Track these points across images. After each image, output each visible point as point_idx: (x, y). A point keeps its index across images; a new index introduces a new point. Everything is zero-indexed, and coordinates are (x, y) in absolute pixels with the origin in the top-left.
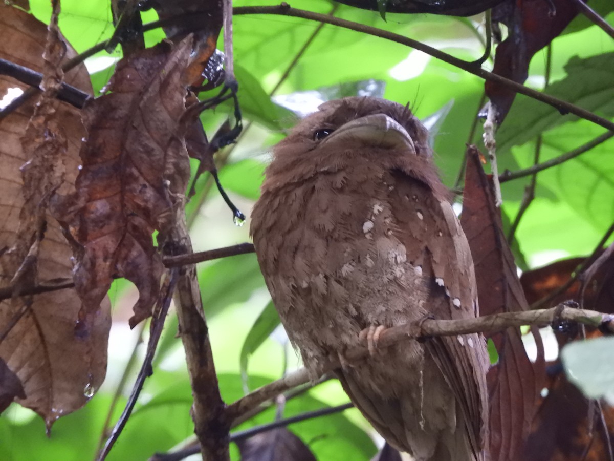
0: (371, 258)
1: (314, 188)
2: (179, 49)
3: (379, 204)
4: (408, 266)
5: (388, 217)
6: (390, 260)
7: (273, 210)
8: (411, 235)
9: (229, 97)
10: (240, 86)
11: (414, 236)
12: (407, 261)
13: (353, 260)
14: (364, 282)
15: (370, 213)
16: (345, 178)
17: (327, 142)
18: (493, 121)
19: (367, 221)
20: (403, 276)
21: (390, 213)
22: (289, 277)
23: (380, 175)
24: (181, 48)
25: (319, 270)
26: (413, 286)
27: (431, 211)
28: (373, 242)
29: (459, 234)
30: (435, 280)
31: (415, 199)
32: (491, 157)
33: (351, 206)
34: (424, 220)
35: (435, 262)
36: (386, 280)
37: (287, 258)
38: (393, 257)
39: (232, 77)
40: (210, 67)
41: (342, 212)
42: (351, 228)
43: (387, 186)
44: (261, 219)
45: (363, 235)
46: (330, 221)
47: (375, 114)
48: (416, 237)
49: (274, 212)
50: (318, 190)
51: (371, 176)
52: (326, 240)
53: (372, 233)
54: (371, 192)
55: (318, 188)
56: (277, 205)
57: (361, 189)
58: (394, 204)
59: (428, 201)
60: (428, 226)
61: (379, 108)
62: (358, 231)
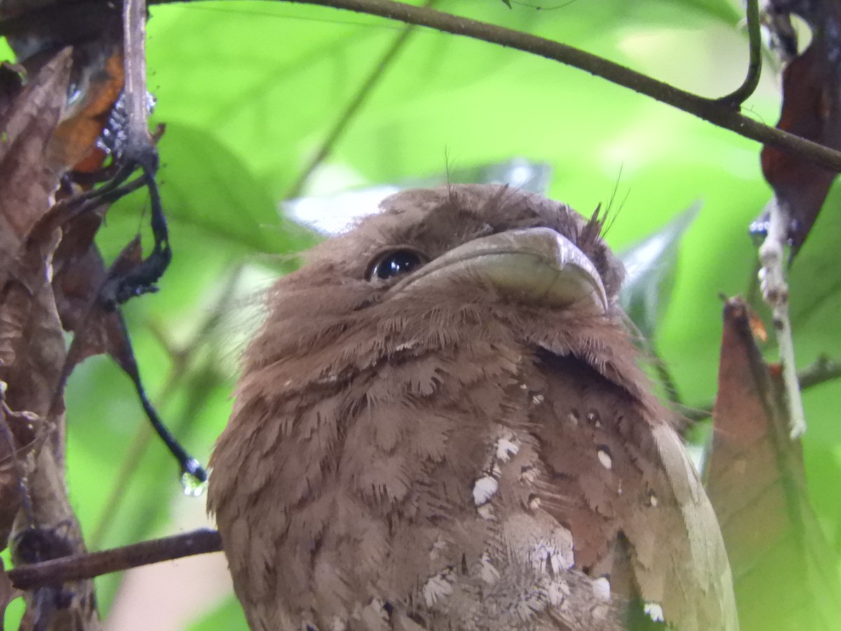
0: (491, 561)
2: (40, 84)
3: (510, 436)
4: (576, 578)
5: (529, 468)
6: (536, 565)
7: (265, 451)
8: (586, 505)
9: (138, 184)
11: (593, 507)
12: (574, 567)
13: (451, 568)
14: (476, 619)
15: (490, 458)
16: (438, 371)
18: (783, 241)
19: (482, 477)
20: (566, 602)
21: (535, 457)
22: (300, 610)
24: (45, 81)
25: (372, 591)
26: (590, 624)
27: (632, 448)
28: (496, 524)
29: (696, 500)
30: (642, 608)
31: (594, 421)
32: (779, 325)
33: (445, 442)
34: (613, 469)
35: (642, 567)
36: (526, 612)
37: (297, 565)
38: (542, 560)
40: (116, 126)
41: (425, 456)
42: (446, 494)
43: (527, 395)
44: (234, 472)
45: (474, 510)
46: (398, 477)
47: (524, 227)
48: (597, 508)
49: (266, 456)
50: (375, 404)
51: (492, 368)
52: (387, 523)
53: (494, 505)
54: (492, 410)
55: (373, 399)
56: (275, 439)
57: (470, 401)
58: (544, 437)
59: (624, 426)
60: (623, 483)
61: (534, 215)
62: (463, 501)
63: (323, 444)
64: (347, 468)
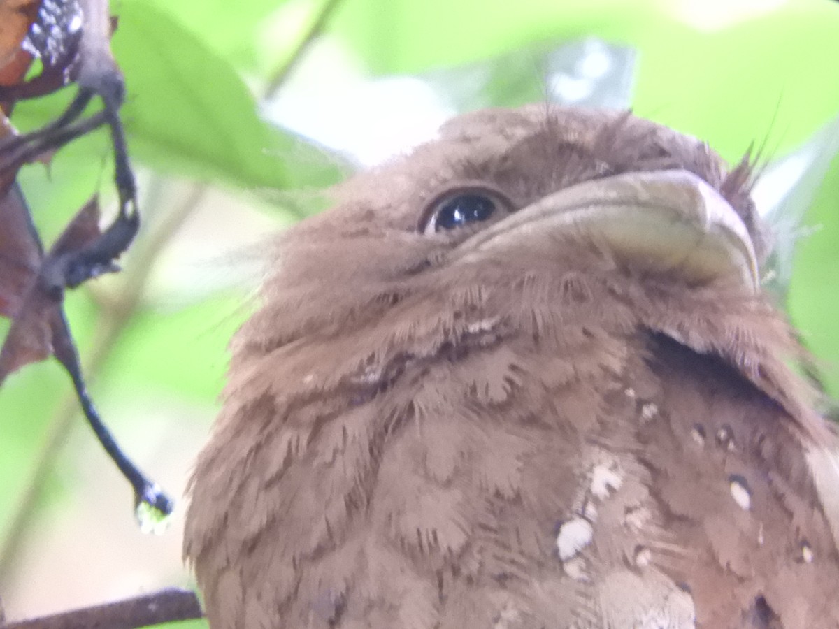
1: (411, 408)
3: (610, 463)
5: (636, 508)
7: (268, 476)
8: (713, 561)
9: (94, 124)
10: (131, 83)
11: (723, 562)
15: (581, 495)
16: (513, 368)
17: (486, 246)
19: (571, 519)
21: (644, 493)
23: (616, 366)
27: (778, 480)
28: (588, 588)
31: (727, 441)
33: (519, 469)
34: (752, 510)
39: (102, 56)
40: (50, 19)
41: (492, 490)
42: (520, 543)
43: (634, 404)
44: (223, 507)
45: (558, 566)
46: (453, 520)
47: (652, 169)
48: (728, 564)
49: (269, 485)
50: (426, 415)
51: (587, 366)
52: (437, 583)
53: (587, 560)
54: (586, 424)
55: (423, 408)
56: (281, 461)
57: (554, 411)
58: (657, 463)
59: (768, 448)
60: (766, 528)
61: (663, 153)
62: (543, 553)
63: (351, 471)
64: (381, 505)
